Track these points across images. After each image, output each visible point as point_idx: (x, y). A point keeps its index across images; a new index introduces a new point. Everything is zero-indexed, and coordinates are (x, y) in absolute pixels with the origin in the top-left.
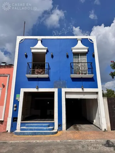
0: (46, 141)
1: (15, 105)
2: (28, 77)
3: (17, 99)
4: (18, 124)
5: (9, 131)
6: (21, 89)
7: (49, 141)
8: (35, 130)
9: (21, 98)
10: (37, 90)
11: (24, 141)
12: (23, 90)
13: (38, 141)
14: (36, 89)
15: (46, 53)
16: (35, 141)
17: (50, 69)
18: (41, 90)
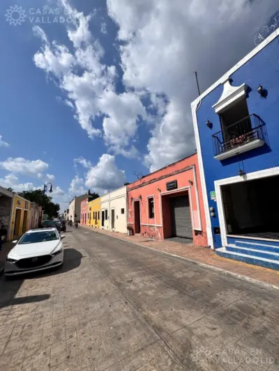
0: (267, 285)
1: (211, 208)
2: (222, 158)
3: (212, 198)
4: (222, 238)
5: (212, 247)
6: (215, 182)
7: (274, 287)
8: (252, 253)
9: (218, 197)
10: (244, 178)
11: (220, 270)
12: (218, 184)
13: (247, 278)
14: (239, 176)
15: (246, 96)
16: (242, 276)
17: (264, 124)
18: (252, 176)
